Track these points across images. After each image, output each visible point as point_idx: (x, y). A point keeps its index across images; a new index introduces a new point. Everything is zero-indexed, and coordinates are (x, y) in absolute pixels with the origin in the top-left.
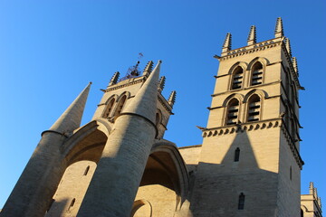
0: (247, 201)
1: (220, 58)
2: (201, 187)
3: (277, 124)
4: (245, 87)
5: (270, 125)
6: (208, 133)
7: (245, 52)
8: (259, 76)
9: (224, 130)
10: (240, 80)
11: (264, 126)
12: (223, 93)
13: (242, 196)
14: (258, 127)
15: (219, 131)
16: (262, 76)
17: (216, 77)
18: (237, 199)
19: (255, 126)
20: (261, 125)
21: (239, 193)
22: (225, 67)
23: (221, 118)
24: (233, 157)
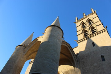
0: (105, 57)
1: (76, 22)
2: (83, 59)
3: (105, 31)
4: (88, 26)
5: (103, 32)
6: (79, 42)
7: (84, 18)
9: (85, 39)
11: (100, 33)
12: (81, 30)
13: (102, 56)
14: (98, 34)
15: (83, 40)
16: (92, 22)
17: (76, 27)
18: (101, 58)
21: (101, 56)
23: (82, 36)
24: (92, 46)
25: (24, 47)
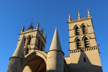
1: (68, 23)
3: (97, 48)
4: (81, 34)
5: (95, 49)
6: (71, 52)
7: (78, 21)
8: (85, 30)
9: (78, 51)
10: (78, 32)
11: (92, 49)
12: (73, 37)
14: (90, 49)
15: (75, 51)
16: (86, 30)
17: (69, 30)
19: (89, 49)
20: (91, 49)
22: (71, 26)
23: (75, 46)
24: (83, 61)
25: (21, 59)
